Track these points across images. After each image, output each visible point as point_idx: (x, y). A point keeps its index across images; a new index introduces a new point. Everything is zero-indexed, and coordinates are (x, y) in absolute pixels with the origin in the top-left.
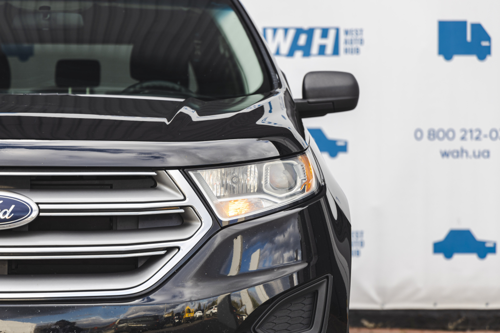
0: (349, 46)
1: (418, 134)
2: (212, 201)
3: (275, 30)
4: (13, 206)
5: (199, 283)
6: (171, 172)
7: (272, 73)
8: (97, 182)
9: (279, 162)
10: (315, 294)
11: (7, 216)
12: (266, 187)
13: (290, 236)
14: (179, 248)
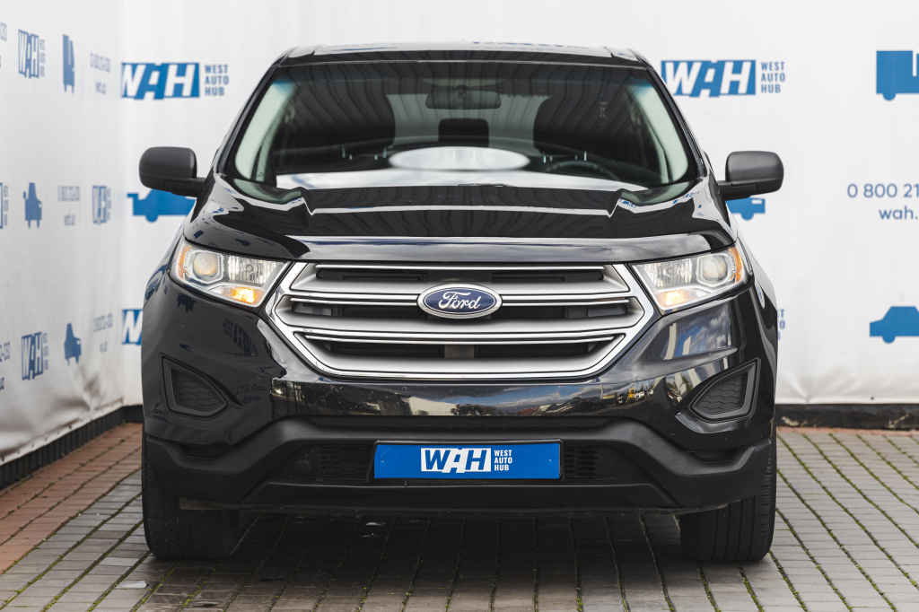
0: (767, 83)
1: (852, 191)
2: (653, 291)
3: (676, 64)
4: (480, 298)
5: (645, 366)
6: (616, 266)
7: (696, 158)
8: (550, 275)
9: (710, 255)
10: (745, 376)
11: (474, 307)
12: (700, 278)
13: (722, 321)
14: (625, 334)
